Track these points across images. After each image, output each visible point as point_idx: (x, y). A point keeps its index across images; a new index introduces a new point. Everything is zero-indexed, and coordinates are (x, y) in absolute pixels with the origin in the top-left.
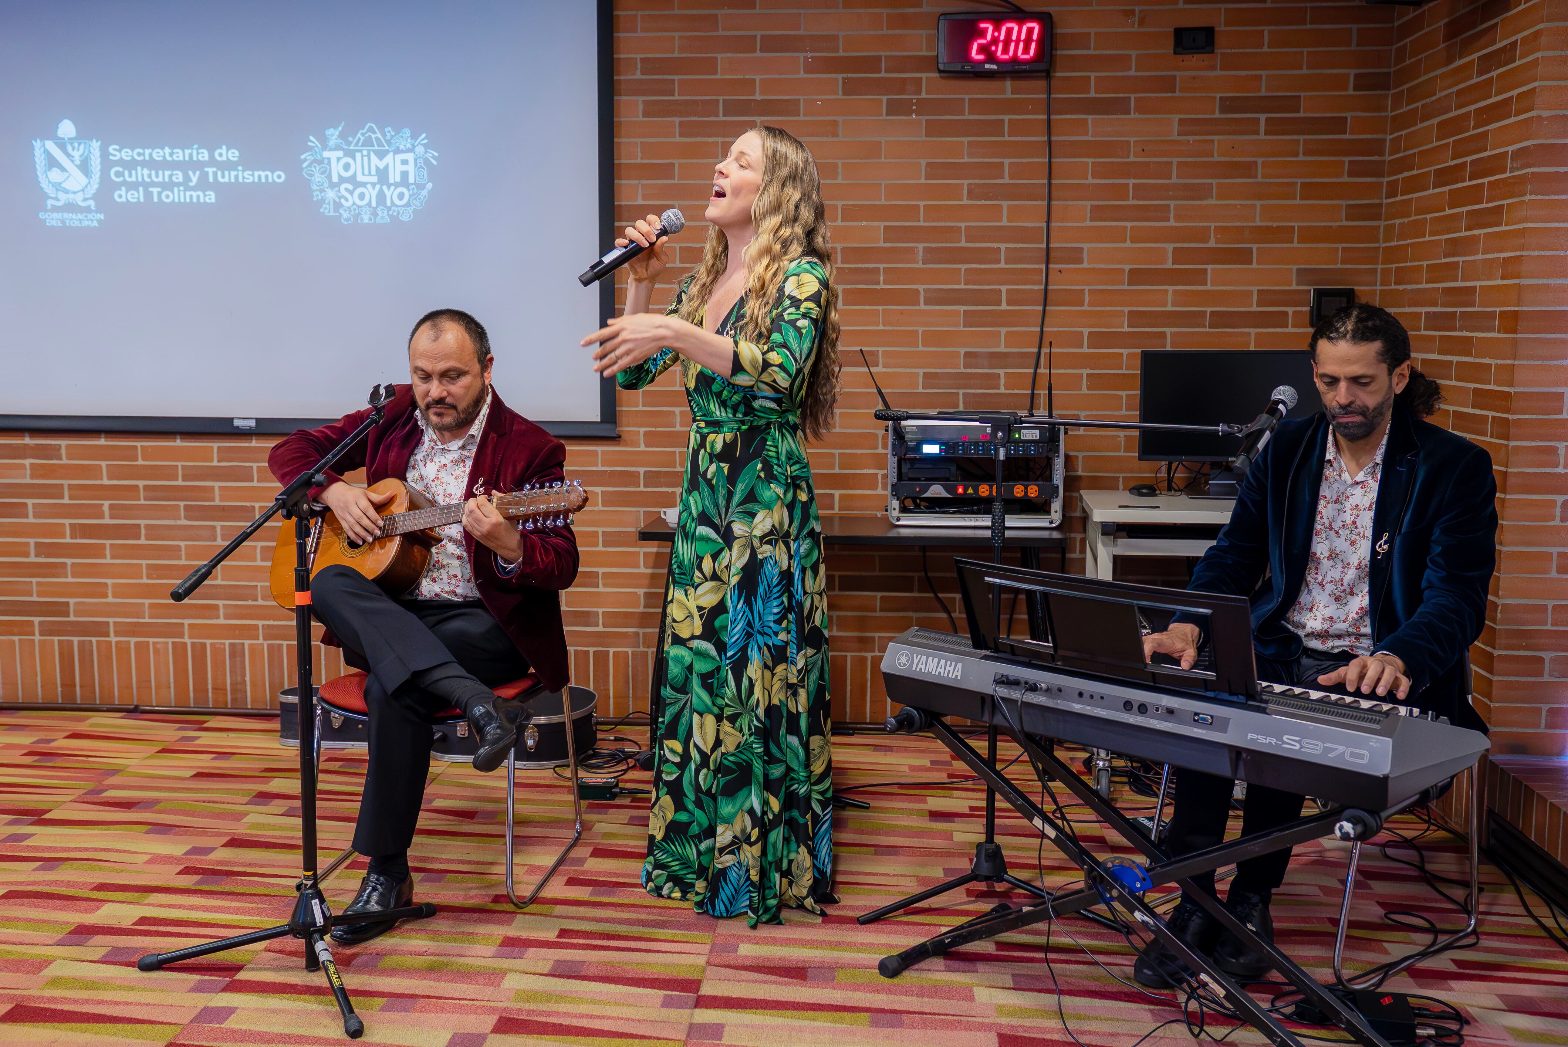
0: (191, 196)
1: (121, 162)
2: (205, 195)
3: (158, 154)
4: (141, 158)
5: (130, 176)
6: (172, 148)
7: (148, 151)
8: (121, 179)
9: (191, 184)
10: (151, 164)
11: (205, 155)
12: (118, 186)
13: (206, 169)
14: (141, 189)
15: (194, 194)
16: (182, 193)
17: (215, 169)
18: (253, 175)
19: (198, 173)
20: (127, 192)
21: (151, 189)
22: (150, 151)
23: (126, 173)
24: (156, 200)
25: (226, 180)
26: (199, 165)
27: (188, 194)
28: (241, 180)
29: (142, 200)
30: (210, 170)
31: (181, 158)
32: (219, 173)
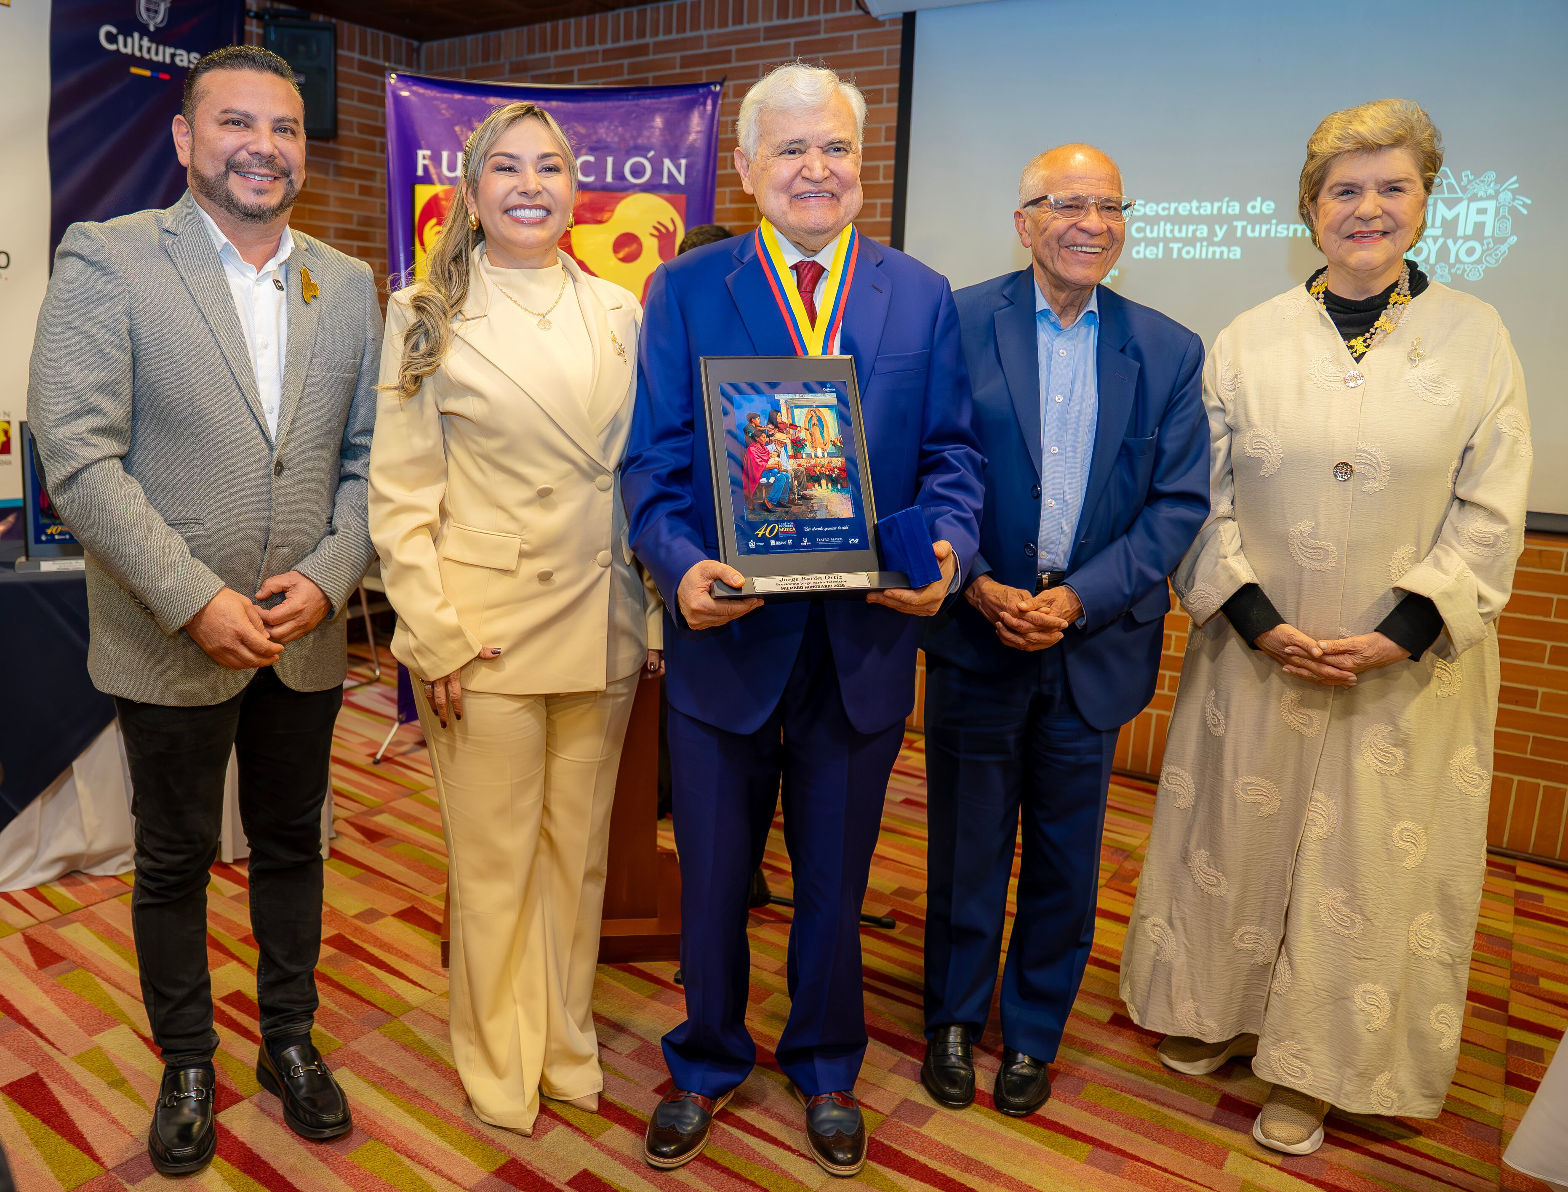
0: (1214, 253)
1: (1145, 218)
2: (1229, 251)
3: (1184, 209)
4: (1166, 213)
5: (1152, 231)
6: (1200, 201)
7: (1173, 206)
8: (1141, 235)
9: (1216, 239)
10: (1177, 220)
11: (1235, 208)
12: (1137, 242)
13: (1235, 223)
14: (1161, 245)
15: (1218, 250)
16: (1204, 249)
17: (1245, 223)
18: (1288, 229)
19: (1225, 227)
20: (1146, 247)
21: (1171, 245)
22: (1176, 204)
23: (1148, 228)
24: (1175, 256)
25: (1257, 234)
26: (1228, 219)
27: (1211, 249)
28: (1273, 234)
29: (1160, 256)
30: (1239, 224)
31: (1209, 212)
32: (1249, 227)
